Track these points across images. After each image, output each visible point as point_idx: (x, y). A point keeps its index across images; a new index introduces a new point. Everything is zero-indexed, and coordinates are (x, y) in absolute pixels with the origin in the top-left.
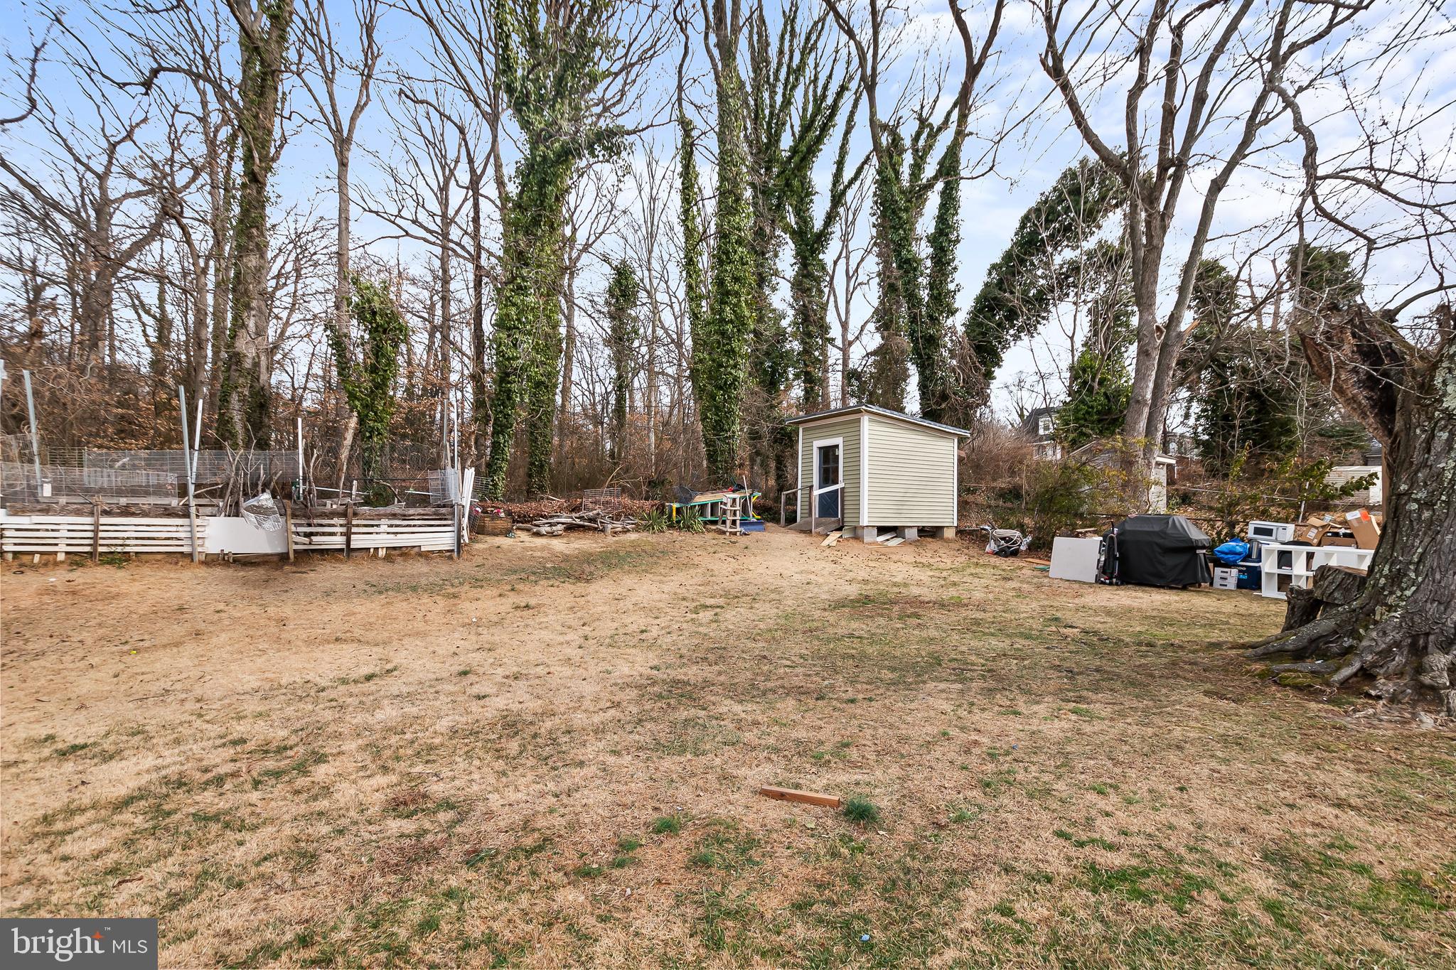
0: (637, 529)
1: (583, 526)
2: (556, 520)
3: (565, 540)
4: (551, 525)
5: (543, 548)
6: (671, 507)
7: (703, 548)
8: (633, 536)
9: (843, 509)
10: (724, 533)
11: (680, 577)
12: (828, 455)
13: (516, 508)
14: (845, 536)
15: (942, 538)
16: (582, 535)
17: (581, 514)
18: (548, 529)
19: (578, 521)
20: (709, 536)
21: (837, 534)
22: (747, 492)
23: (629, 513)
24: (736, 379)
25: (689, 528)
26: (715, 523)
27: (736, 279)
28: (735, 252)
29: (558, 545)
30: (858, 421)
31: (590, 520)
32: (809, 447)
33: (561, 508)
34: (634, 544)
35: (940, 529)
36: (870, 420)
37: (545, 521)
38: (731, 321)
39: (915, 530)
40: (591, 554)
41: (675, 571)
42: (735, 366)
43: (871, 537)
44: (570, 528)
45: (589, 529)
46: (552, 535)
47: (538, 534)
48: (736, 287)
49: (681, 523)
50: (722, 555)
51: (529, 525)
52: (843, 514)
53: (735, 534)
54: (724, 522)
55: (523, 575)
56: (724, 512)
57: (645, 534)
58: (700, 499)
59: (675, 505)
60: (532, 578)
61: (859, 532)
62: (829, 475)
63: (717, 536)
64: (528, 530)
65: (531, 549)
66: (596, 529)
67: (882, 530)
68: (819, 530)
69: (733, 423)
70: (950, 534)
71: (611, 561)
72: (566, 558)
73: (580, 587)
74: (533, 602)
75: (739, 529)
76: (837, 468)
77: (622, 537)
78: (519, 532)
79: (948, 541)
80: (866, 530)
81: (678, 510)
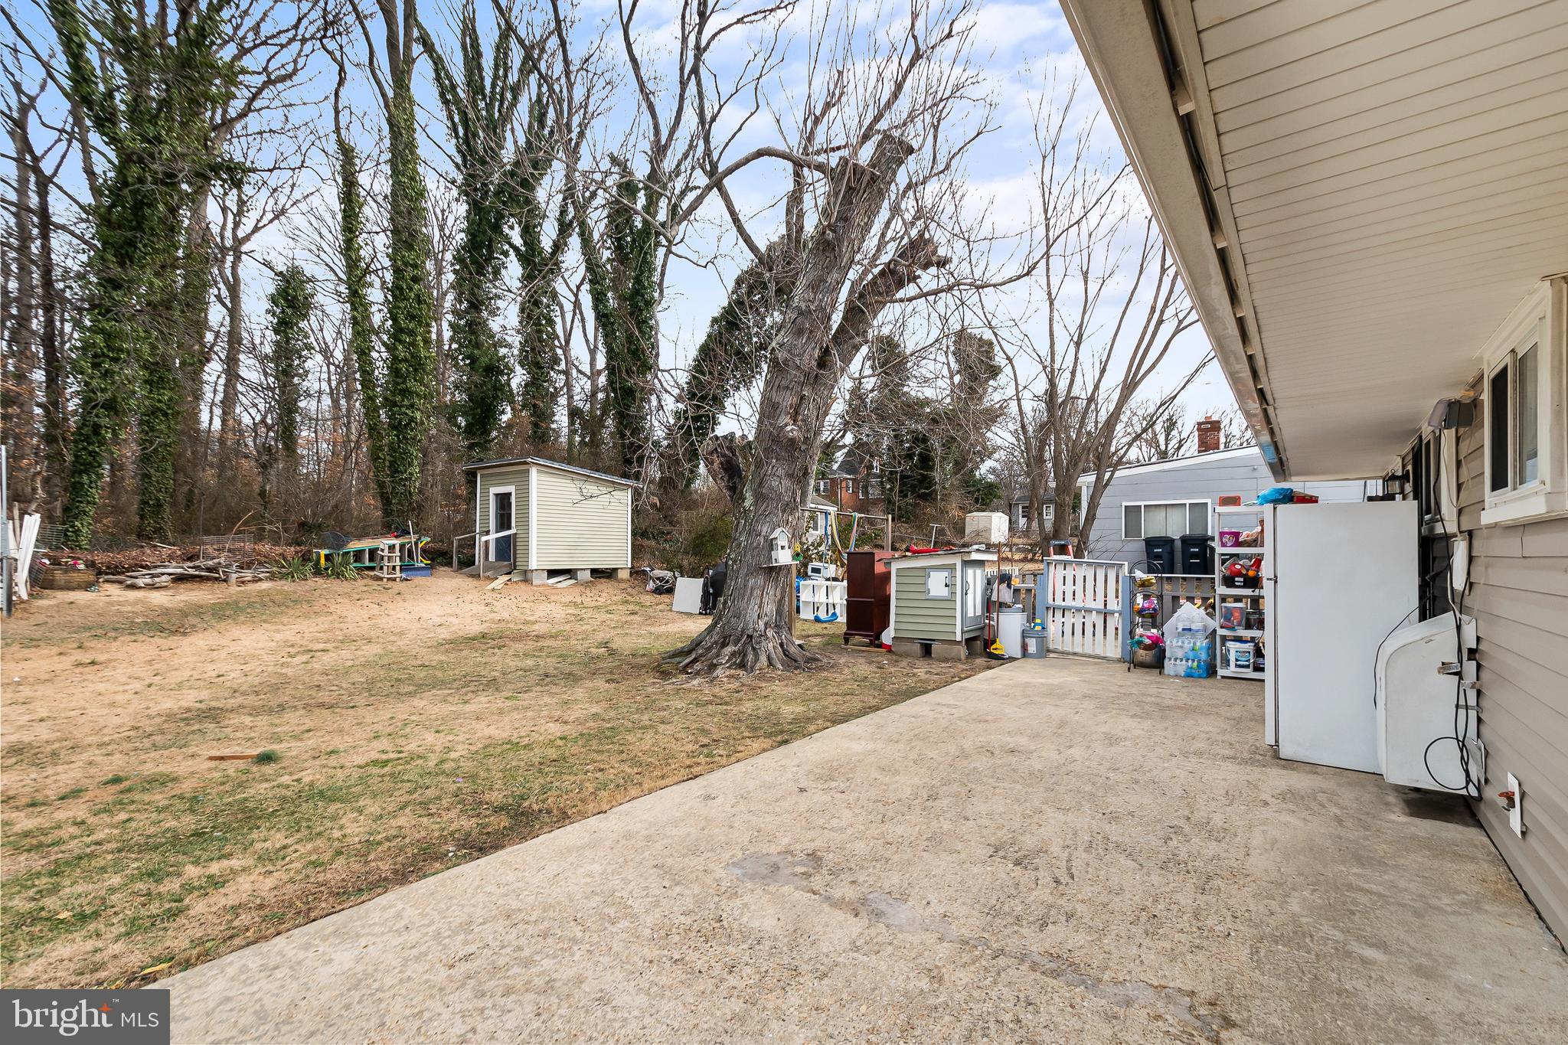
0: (272, 577)
1: (200, 577)
2: (159, 570)
3: (170, 593)
4: (153, 576)
5: (136, 602)
6: (318, 554)
7: (348, 595)
8: (265, 585)
9: (515, 554)
10: (381, 579)
11: (304, 625)
12: (504, 500)
13: (100, 558)
14: (515, 579)
15: (616, 579)
16: (196, 585)
17: (197, 563)
18: (148, 580)
19: (192, 572)
20: (360, 582)
21: (506, 578)
22: (413, 538)
23: (263, 561)
24: (412, 419)
25: (338, 575)
26: (372, 569)
27: (412, 317)
28: (411, 289)
29: (158, 598)
30: (528, 471)
31: (209, 570)
32: (485, 493)
33: (171, 558)
34: (261, 594)
35: (615, 570)
36: (539, 471)
37: (145, 572)
38: (406, 360)
39: (588, 572)
40: (201, 607)
41: (301, 619)
42: (412, 406)
43: (540, 579)
44: (180, 579)
45: (208, 579)
46: (152, 587)
47: (133, 587)
48: (411, 326)
49: (332, 570)
50: (365, 603)
51: (122, 577)
52: (515, 558)
53: (394, 580)
54: (381, 568)
55: (100, 632)
56: (382, 558)
57: (283, 582)
58: (354, 545)
59: (323, 552)
60: (113, 634)
61: (529, 574)
62: (504, 522)
63: (371, 582)
64: (120, 582)
65: (119, 603)
66: (216, 579)
67: (552, 573)
68: (488, 574)
69: (410, 464)
70: (624, 575)
71: (222, 613)
72: (166, 612)
73: (173, 641)
74: (101, 658)
75: (398, 574)
76: (510, 515)
77: (251, 587)
78: (107, 586)
79: (622, 581)
80: (534, 574)
81: (328, 558)
